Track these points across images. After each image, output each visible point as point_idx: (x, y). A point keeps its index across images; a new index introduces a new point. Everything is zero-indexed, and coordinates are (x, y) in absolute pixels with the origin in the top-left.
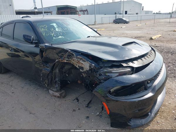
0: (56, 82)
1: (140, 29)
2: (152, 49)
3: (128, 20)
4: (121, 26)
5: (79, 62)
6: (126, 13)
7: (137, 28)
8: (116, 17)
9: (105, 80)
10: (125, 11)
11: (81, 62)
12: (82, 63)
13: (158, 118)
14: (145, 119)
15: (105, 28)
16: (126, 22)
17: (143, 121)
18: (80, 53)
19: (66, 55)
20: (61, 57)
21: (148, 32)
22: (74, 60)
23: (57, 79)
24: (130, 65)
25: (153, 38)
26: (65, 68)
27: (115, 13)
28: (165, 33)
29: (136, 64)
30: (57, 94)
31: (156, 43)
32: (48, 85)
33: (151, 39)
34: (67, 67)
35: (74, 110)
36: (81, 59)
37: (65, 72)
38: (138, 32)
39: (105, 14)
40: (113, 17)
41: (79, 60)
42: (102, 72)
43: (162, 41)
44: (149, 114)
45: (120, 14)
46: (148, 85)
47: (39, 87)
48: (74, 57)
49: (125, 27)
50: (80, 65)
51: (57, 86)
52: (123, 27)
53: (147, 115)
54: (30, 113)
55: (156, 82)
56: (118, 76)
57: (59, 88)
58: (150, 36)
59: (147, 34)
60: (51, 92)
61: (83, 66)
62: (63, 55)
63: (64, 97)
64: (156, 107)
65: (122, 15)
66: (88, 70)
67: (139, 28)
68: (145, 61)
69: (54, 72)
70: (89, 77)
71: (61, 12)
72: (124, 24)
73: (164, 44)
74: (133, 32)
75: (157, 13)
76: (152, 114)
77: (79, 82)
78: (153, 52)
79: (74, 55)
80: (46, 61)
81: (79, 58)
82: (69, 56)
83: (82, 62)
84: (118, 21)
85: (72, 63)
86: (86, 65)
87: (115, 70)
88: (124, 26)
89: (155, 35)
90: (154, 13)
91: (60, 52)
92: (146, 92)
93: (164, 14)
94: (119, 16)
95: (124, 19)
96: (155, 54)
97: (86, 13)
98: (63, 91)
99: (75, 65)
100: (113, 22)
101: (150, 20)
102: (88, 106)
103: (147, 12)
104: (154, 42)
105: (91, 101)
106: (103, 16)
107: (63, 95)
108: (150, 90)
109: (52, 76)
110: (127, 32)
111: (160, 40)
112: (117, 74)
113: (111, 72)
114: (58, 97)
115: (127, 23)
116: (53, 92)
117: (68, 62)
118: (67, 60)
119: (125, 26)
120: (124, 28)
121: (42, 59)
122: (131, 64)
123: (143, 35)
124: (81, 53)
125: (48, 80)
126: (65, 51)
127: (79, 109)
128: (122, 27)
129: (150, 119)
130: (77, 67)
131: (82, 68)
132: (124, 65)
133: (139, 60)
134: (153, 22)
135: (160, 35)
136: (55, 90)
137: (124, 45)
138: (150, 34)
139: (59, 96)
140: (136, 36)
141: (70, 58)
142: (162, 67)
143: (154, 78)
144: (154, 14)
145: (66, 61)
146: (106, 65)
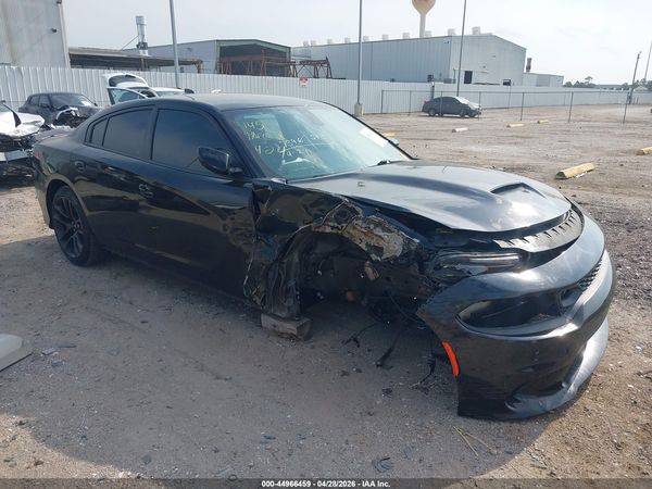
0: (288, 291)
1: (519, 138)
2: (573, 207)
3: (475, 106)
4: (450, 124)
5: (371, 232)
6: (468, 77)
7: (510, 134)
8: (433, 92)
9: (451, 282)
10: (466, 72)
11: (378, 231)
12: (380, 237)
13: (586, 400)
14: (552, 397)
15: (393, 129)
16: (467, 112)
17: (548, 402)
18: (376, 206)
19: (331, 214)
20: (316, 217)
21: (550, 154)
22: (354, 228)
23: (292, 283)
24: (517, 246)
25: (568, 173)
26: (317, 251)
27: (430, 78)
28: (608, 158)
29: (531, 245)
30: (291, 327)
31: (576, 192)
32: (263, 300)
33: (561, 176)
34: (322, 248)
35: (344, 373)
36: (378, 225)
37: (314, 264)
38: (514, 150)
39: (393, 80)
40: (421, 92)
41: (372, 226)
42: (442, 259)
43: (595, 187)
44: (564, 385)
45: (448, 81)
46: (565, 303)
47: (221, 310)
48: (358, 219)
49: (465, 129)
50: (373, 242)
51: (290, 302)
52: (457, 130)
53: (558, 387)
54: (217, 378)
55: (585, 298)
56: (485, 273)
57: (295, 310)
58: (556, 167)
59: (547, 157)
60: (267, 321)
61: (381, 244)
62: (322, 210)
63: (308, 338)
64: (583, 370)
65: (453, 87)
66: (398, 254)
67: (517, 137)
68: (556, 238)
69: (285, 261)
70: (388, 279)
71: (234, 64)
72: (463, 117)
73: (605, 196)
74: (498, 148)
75: (579, 85)
76: (572, 388)
77: (349, 296)
78: (574, 214)
79: (358, 213)
80: (269, 227)
81: (372, 222)
82: (342, 214)
83: (381, 234)
84: (441, 108)
85: (346, 235)
86: (394, 243)
87: (478, 257)
88: (462, 125)
89: (572, 162)
90: (569, 85)
91: (316, 204)
92: (558, 320)
93: (605, 87)
94: (443, 90)
95: (463, 100)
96: (582, 220)
97: (322, 70)
98: (305, 320)
99: (357, 242)
100: (423, 111)
101: (554, 107)
102: (382, 364)
103: (544, 80)
104: (570, 186)
105: (390, 351)
106: (387, 85)
107: (306, 330)
108: (569, 317)
109: (279, 274)
110: (474, 148)
111: (591, 183)
112: (484, 268)
113: (467, 262)
114: (291, 337)
115: (472, 117)
116: (277, 322)
117: (334, 231)
118: (333, 228)
119: (466, 125)
120: (463, 133)
121: (255, 220)
122: (518, 244)
123: (533, 163)
124: (380, 208)
125: (267, 284)
126: (330, 200)
127: (359, 371)
128: (454, 131)
129: (565, 399)
130: (363, 246)
131: (379, 250)
132: (503, 244)
133: (541, 234)
134: (563, 115)
135: (590, 166)
136: (284, 315)
137: (495, 191)
138: (555, 159)
139: (295, 333)
140: (506, 161)
141: (345, 222)
142: (600, 260)
143: (579, 285)
144: (568, 89)
145: (328, 230)
146: (451, 244)
